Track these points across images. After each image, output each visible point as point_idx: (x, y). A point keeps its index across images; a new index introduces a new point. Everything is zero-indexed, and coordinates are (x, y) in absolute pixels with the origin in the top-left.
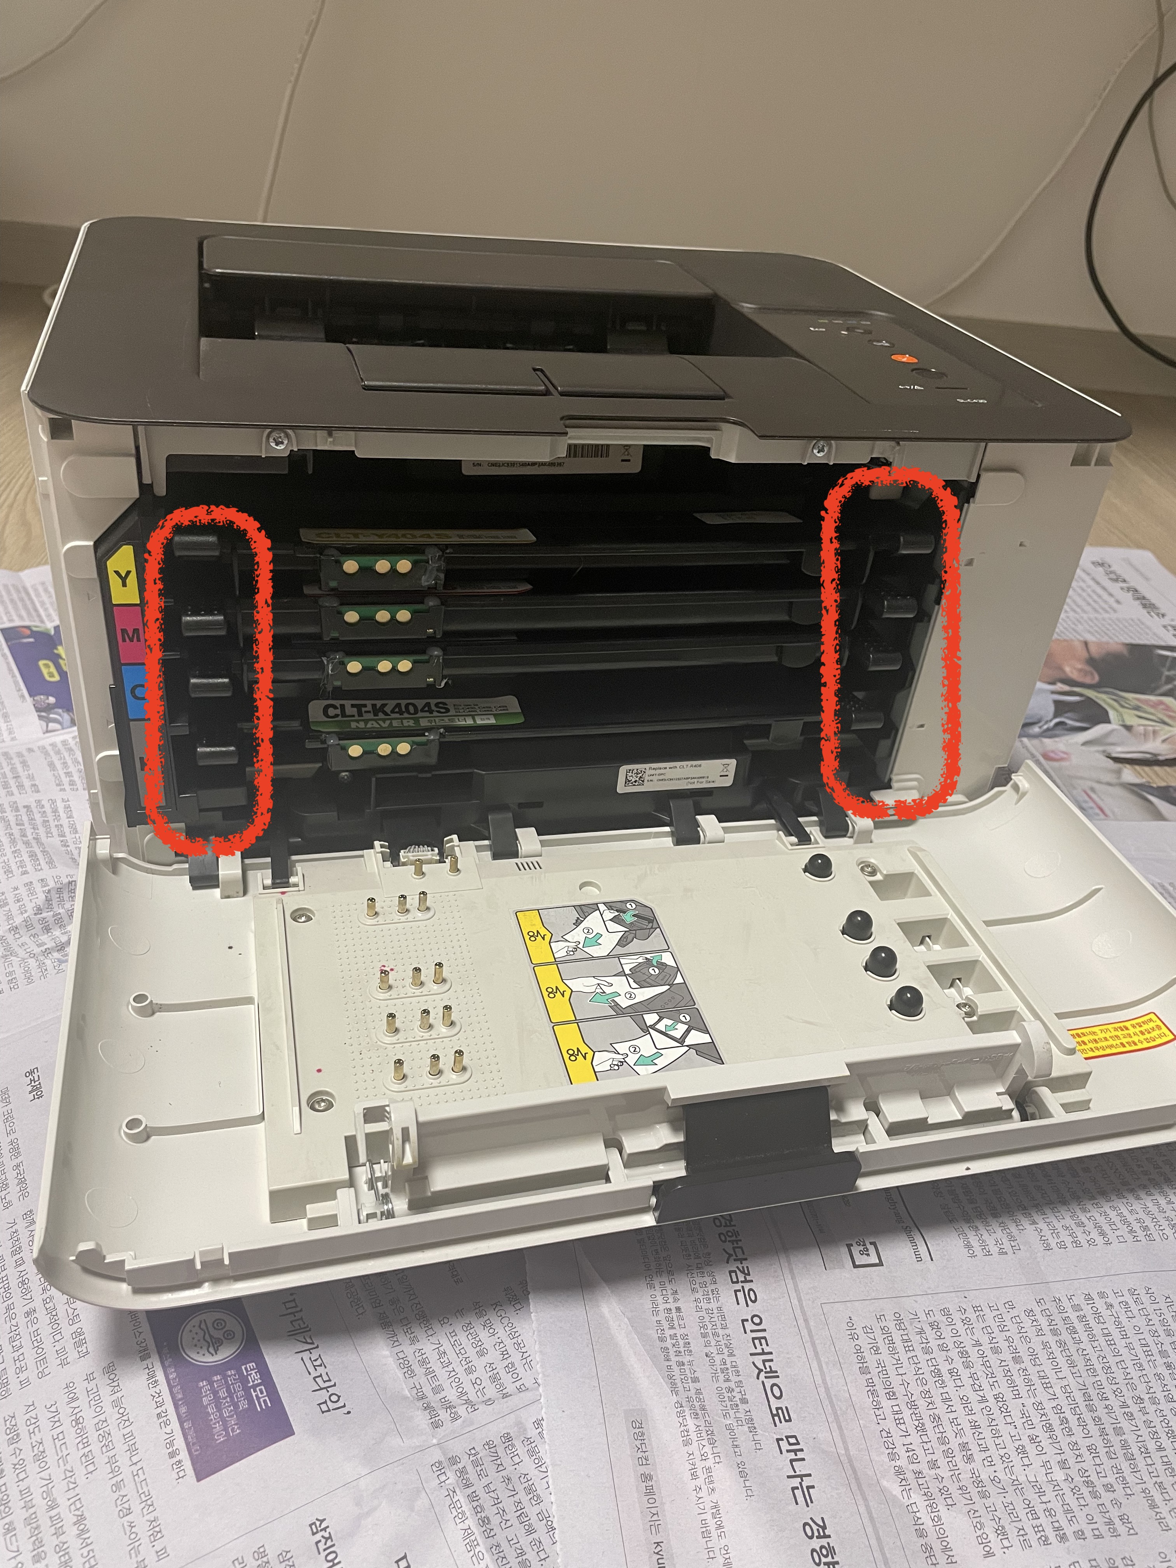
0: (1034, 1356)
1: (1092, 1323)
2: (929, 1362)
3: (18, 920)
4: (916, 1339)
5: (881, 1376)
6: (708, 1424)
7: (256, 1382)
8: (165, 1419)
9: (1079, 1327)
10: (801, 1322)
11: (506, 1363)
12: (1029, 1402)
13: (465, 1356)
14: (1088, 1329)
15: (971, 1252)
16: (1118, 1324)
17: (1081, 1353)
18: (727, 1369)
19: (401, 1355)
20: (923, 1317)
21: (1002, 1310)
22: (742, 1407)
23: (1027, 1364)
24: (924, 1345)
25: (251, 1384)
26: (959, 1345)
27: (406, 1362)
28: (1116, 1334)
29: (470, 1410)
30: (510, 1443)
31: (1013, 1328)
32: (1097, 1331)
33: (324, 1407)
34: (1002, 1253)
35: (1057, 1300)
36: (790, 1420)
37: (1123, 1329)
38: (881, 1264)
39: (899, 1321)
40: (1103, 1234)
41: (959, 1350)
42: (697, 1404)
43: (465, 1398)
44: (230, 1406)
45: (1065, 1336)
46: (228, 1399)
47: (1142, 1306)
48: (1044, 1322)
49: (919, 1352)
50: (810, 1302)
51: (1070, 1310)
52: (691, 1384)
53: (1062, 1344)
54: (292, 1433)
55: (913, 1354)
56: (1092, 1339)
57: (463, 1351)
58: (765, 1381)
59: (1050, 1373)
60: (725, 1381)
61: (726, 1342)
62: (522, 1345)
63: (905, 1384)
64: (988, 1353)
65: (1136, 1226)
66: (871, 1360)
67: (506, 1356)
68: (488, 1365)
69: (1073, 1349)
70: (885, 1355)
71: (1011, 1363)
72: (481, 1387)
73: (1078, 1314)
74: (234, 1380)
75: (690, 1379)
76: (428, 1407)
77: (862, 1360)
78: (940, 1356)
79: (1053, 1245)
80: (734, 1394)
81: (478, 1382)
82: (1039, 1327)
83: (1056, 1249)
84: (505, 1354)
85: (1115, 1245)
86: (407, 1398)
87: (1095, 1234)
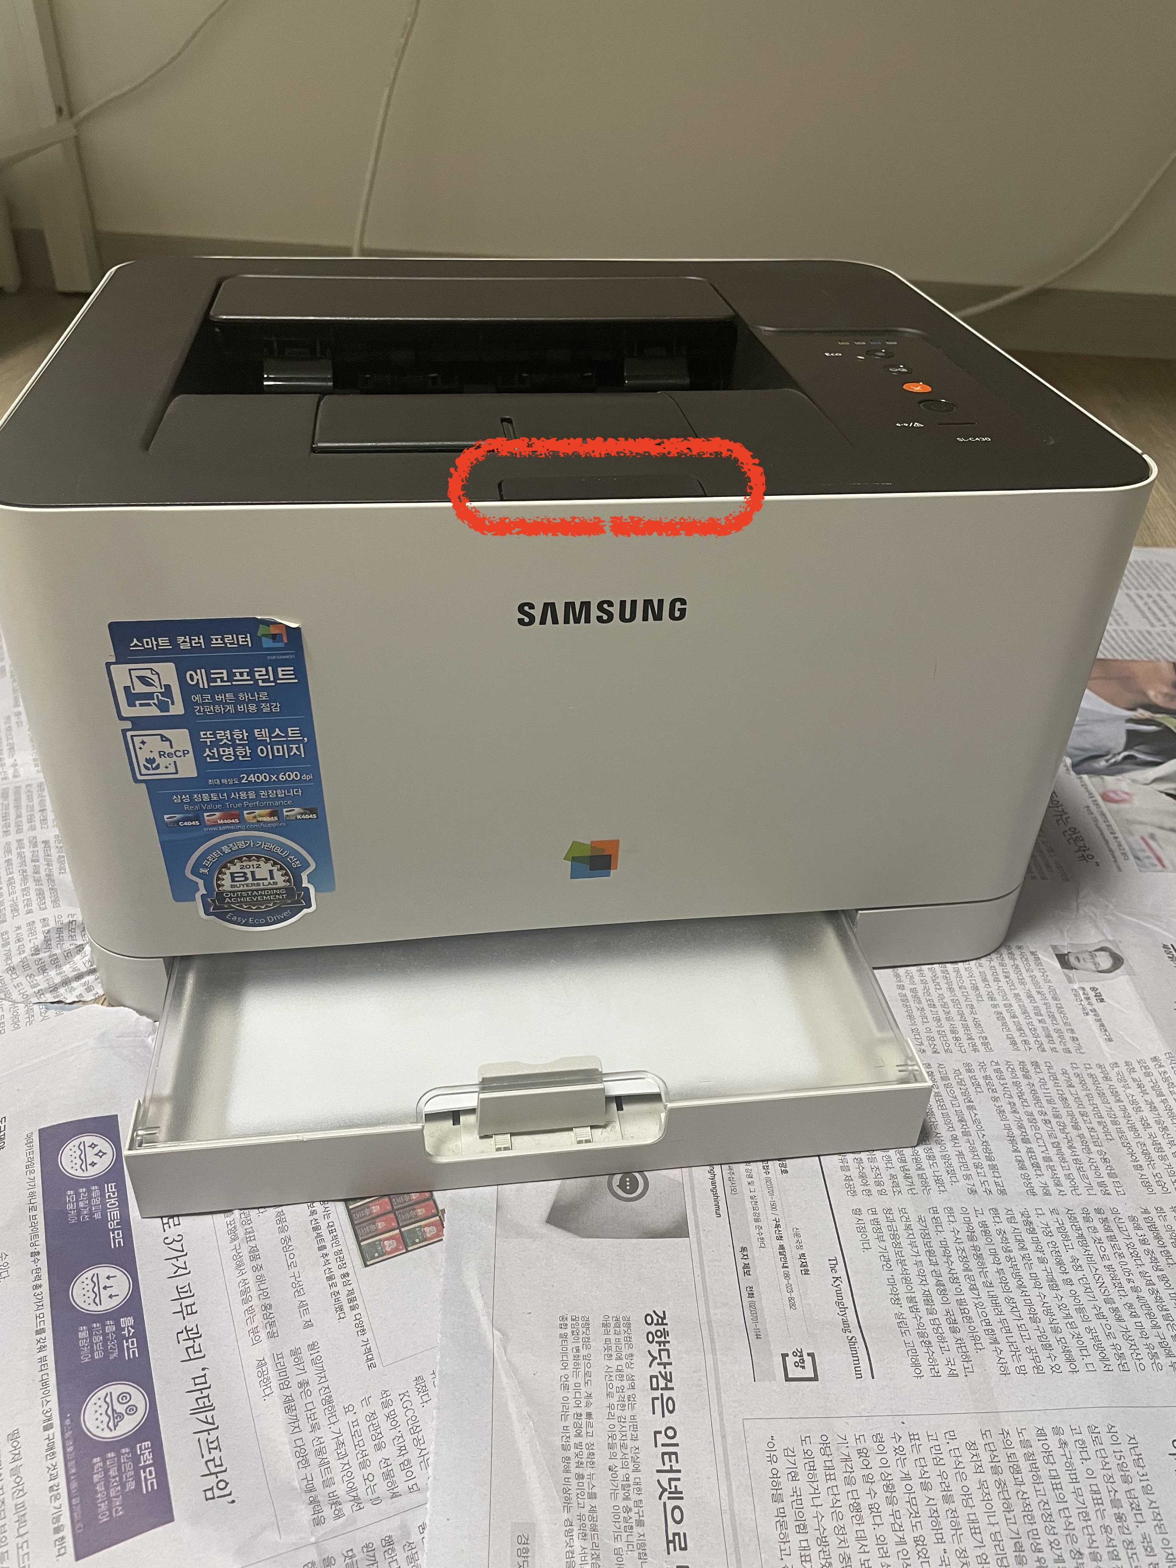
0: (967, 1495)
1: (1040, 1463)
2: (850, 1494)
3: (16, 960)
4: (839, 1467)
5: (795, 1506)
6: (596, 1547)
7: (148, 1462)
8: (56, 1493)
9: (1024, 1465)
10: (718, 1438)
11: (402, 1459)
12: (952, 1547)
13: (362, 1448)
14: (1034, 1468)
15: (918, 1371)
16: (1070, 1466)
17: (1020, 1496)
18: (629, 1486)
19: (299, 1443)
20: (852, 1441)
21: (942, 1440)
22: (637, 1530)
23: (958, 1505)
24: (847, 1475)
25: (142, 1464)
26: (885, 1477)
27: (303, 1451)
28: (1065, 1478)
29: (355, 1508)
30: (391, 1547)
31: (949, 1461)
32: (1044, 1473)
33: (209, 1494)
34: (953, 1375)
35: (1005, 1433)
36: (685, 1549)
37: (1073, 1472)
38: (815, 1379)
39: (825, 1444)
40: (1070, 1360)
41: (885, 1483)
42: (588, 1523)
43: (354, 1494)
44: (117, 1486)
45: (1007, 1476)
46: (117, 1479)
47: (1099, 1447)
48: (985, 1457)
49: (840, 1482)
50: (732, 1417)
51: (1017, 1446)
52: (586, 1501)
53: (1002, 1484)
54: (172, 1519)
55: (833, 1483)
56: (1037, 1480)
57: (361, 1443)
58: (668, 1502)
59: (983, 1518)
60: (624, 1499)
61: (634, 1455)
62: (421, 1442)
63: (819, 1517)
64: (917, 1488)
65: (1110, 1353)
66: (787, 1487)
67: (403, 1452)
68: (384, 1461)
69: (1012, 1489)
70: (803, 1483)
71: (940, 1503)
72: (372, 1484)
73: (1026, 1451)
74: (127, 1458)
75: (586, 1494)
76: (314, 1502)
77: (776, 1487)
78: (862, 1488)
79: (1011, 1369)
80: (631, 1514)
81: (371, 1478)
82: (979, 1463)
83: (1014, 1374)
84: (402, 1450)
85: (1083, 1373)
86: (293, 1489)
87: (1061, 1360)
